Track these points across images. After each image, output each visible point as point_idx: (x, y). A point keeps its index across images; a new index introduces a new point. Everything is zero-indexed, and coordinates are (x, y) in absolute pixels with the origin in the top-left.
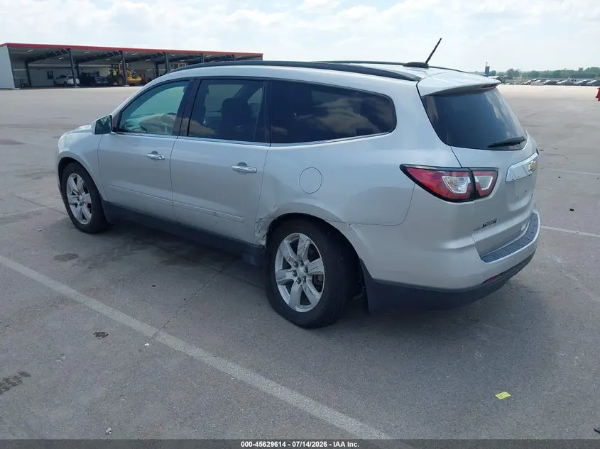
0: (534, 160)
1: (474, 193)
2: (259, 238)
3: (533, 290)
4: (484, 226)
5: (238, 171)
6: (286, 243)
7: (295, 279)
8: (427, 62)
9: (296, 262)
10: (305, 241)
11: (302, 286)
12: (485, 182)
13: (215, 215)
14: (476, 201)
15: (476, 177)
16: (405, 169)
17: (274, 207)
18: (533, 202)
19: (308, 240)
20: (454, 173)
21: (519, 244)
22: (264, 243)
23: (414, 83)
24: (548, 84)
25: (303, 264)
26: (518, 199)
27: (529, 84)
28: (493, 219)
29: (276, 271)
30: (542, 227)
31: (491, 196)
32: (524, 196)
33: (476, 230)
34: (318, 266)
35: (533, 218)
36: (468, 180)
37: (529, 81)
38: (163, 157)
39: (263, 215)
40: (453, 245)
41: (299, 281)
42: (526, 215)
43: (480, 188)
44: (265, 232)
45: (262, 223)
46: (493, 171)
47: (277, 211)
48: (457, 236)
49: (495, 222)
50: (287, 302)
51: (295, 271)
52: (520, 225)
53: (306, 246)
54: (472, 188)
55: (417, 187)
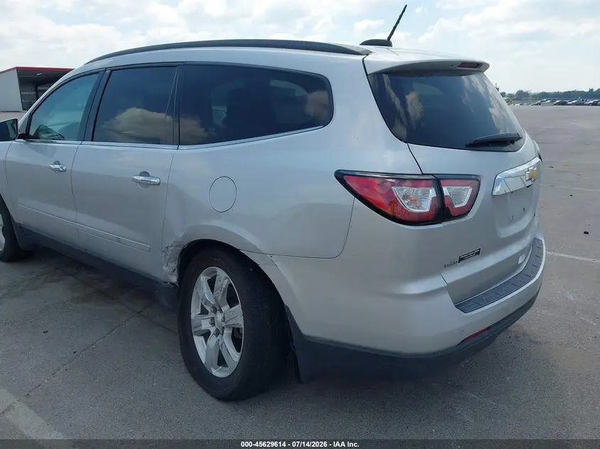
0: (534, 166)
1: (442, 212)
2: (168, 272)
3: (538, 340)
4: (461, 259)
5: (140, 182)
6: (203, 279)
7: (213, 330)
8: (389, 38)
9: (213, 307)
10: (223, 278)
11: (219, 340)
12: (459, 196)
13: (119, 240)
14: (445, 224)
15: (445, 189)
16: (341, 177)
17: (181, 232)
18: (536, 222)
19: (226, 278)
20: (408, 183)
21: (515, 284)
22: (174, 279)
23: (360, 58)
24: (559, 104)
25: (221, 311)
26: (512, 220)
27: (539, 104)
28: (475, 249)
29: (193, 316)
30: (550, 253)
31: (470, 216)
32: (521, 217)
33: (449, 265)
34: (236, 315)
35: (536, 244)
36: (432, 193)
37: (539, 101)
38: (65, 168)
39: (169, 242)
40: (414, 288)
41: (217, 333)
42: (527, 241)
43: (452, 205)
44: (174, 265)
45: (169, 253)
46: (472, 179)
47: (185, 236)
48: (419, 275)
49: (478, 253)
50: (204, 361)
51: (213, 319)
52: (517, 256)
53: (224, 286)
54: (438, 204)
55: (358, 202)
